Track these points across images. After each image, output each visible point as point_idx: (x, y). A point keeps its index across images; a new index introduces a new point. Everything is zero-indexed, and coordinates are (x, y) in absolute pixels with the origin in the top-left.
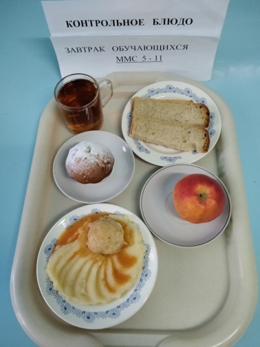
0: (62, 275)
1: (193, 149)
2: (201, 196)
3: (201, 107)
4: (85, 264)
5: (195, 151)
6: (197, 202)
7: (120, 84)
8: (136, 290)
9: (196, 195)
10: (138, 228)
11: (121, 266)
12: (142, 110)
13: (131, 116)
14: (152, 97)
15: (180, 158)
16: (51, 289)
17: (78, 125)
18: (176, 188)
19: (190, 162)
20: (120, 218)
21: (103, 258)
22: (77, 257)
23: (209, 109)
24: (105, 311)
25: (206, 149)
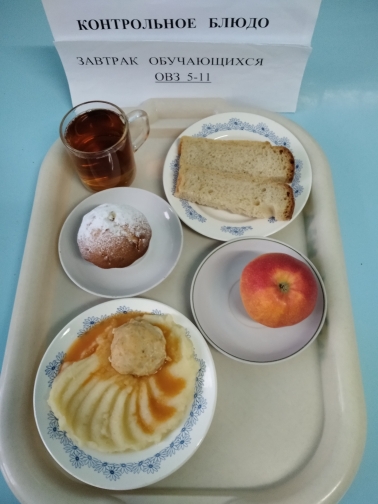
0: (72, 407)
1: (270, 216)
2: (281, 286)
3: (281, 152)
4: (106, 390)
5: (273, 218)
6: (275, 296)
7: (161, 117)
8: (184, 430)
9: (274, 285)
10: (187, 335)
11: (162, 393)
12: (194, 156)
13: (177, 165)
14: (209, 137)
15: (250, 228)
16: (55, 429)
17: (97, 180)
18: (244, 275)
19: (266, 234)
20: (161, 320)
21: (135, 381)
22: (95, 380)
23: (294, 154)
24: (137, 461)
25: (289, 214)
